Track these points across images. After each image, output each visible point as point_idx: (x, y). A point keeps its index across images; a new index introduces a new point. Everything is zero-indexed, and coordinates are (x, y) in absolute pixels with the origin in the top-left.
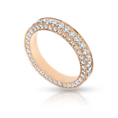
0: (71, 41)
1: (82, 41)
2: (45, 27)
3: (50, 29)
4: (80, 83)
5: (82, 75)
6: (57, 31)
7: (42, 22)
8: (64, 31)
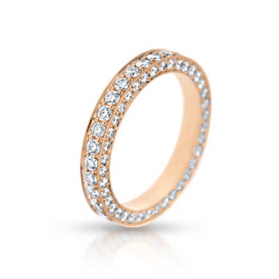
0: (112, 126)
6: (105, 165)
8: (98, 150)
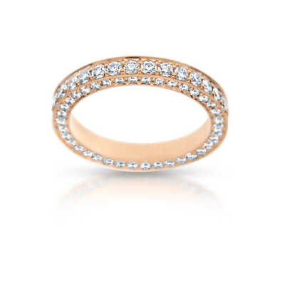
0: (139, 78)
1: (157, 63)
2: (76, 97)
3: (87, 91)
4: (222, 126)
5: (213, 112)
6: (102, 85)
7: (63, 92)
8: (113, 74)
